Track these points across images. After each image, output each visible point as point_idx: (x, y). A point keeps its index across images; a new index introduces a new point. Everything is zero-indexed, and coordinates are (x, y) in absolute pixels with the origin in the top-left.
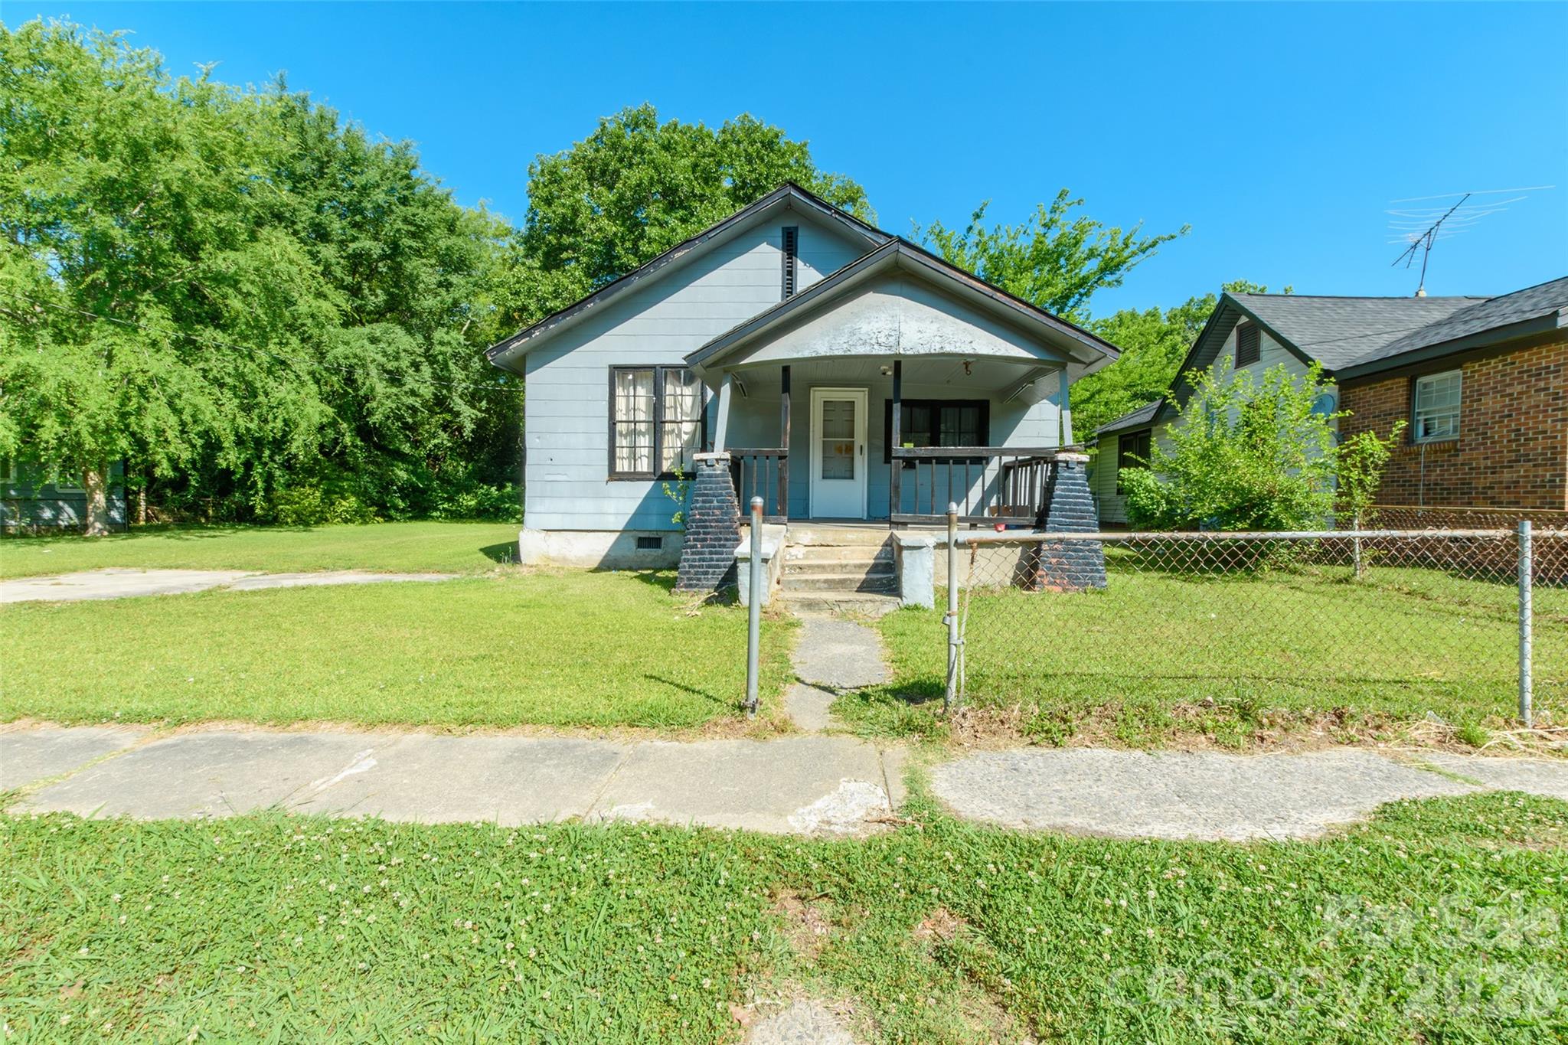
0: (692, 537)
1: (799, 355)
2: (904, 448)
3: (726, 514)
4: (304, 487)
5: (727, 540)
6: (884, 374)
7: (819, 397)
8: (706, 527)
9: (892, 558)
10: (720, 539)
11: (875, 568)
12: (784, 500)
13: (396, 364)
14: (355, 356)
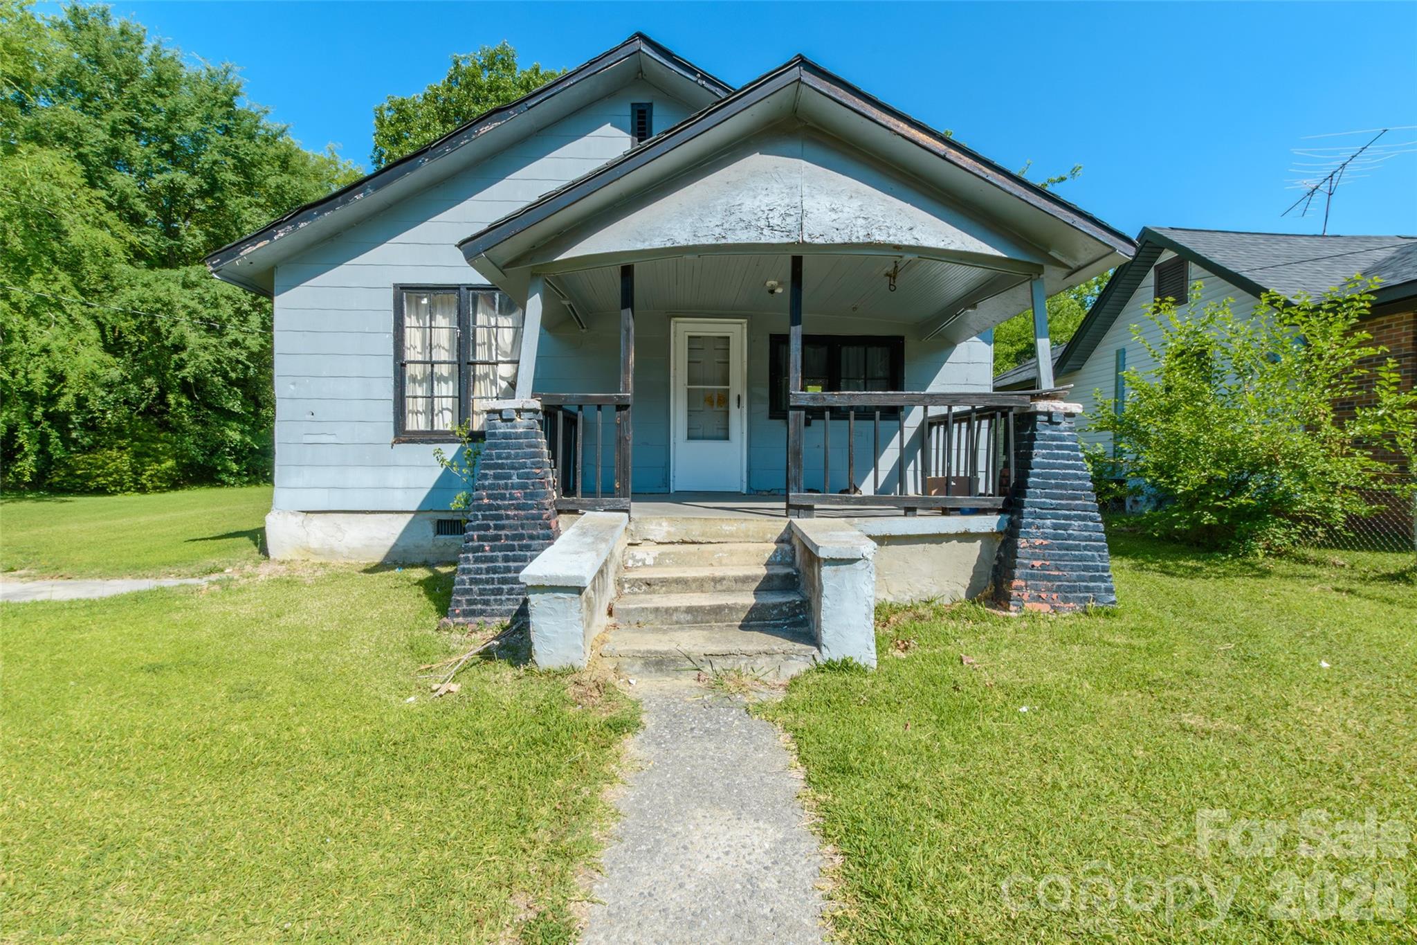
0: (475, 534)
1: (646, 246)
2: (804, 393)
3: (532, 496)
4: (111, 449)
5: (532, 537)
6: (772, 292)
7: (682, 330)
8: (499, 517)
9: (792, 564)
10: (521, 537)
11: (767, 585)
12: (626, 473)
13: (214, 312)
14: (158, 300)
